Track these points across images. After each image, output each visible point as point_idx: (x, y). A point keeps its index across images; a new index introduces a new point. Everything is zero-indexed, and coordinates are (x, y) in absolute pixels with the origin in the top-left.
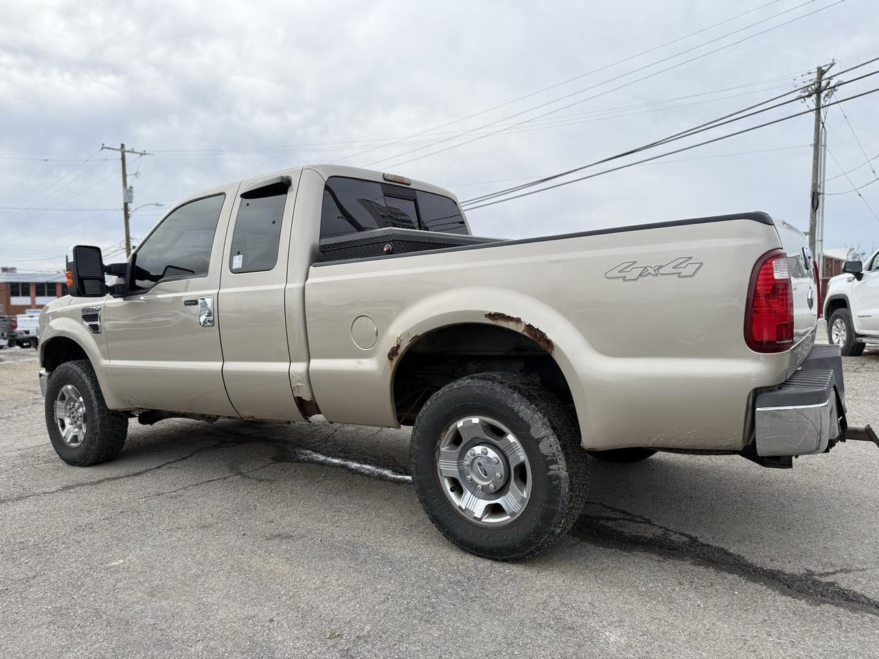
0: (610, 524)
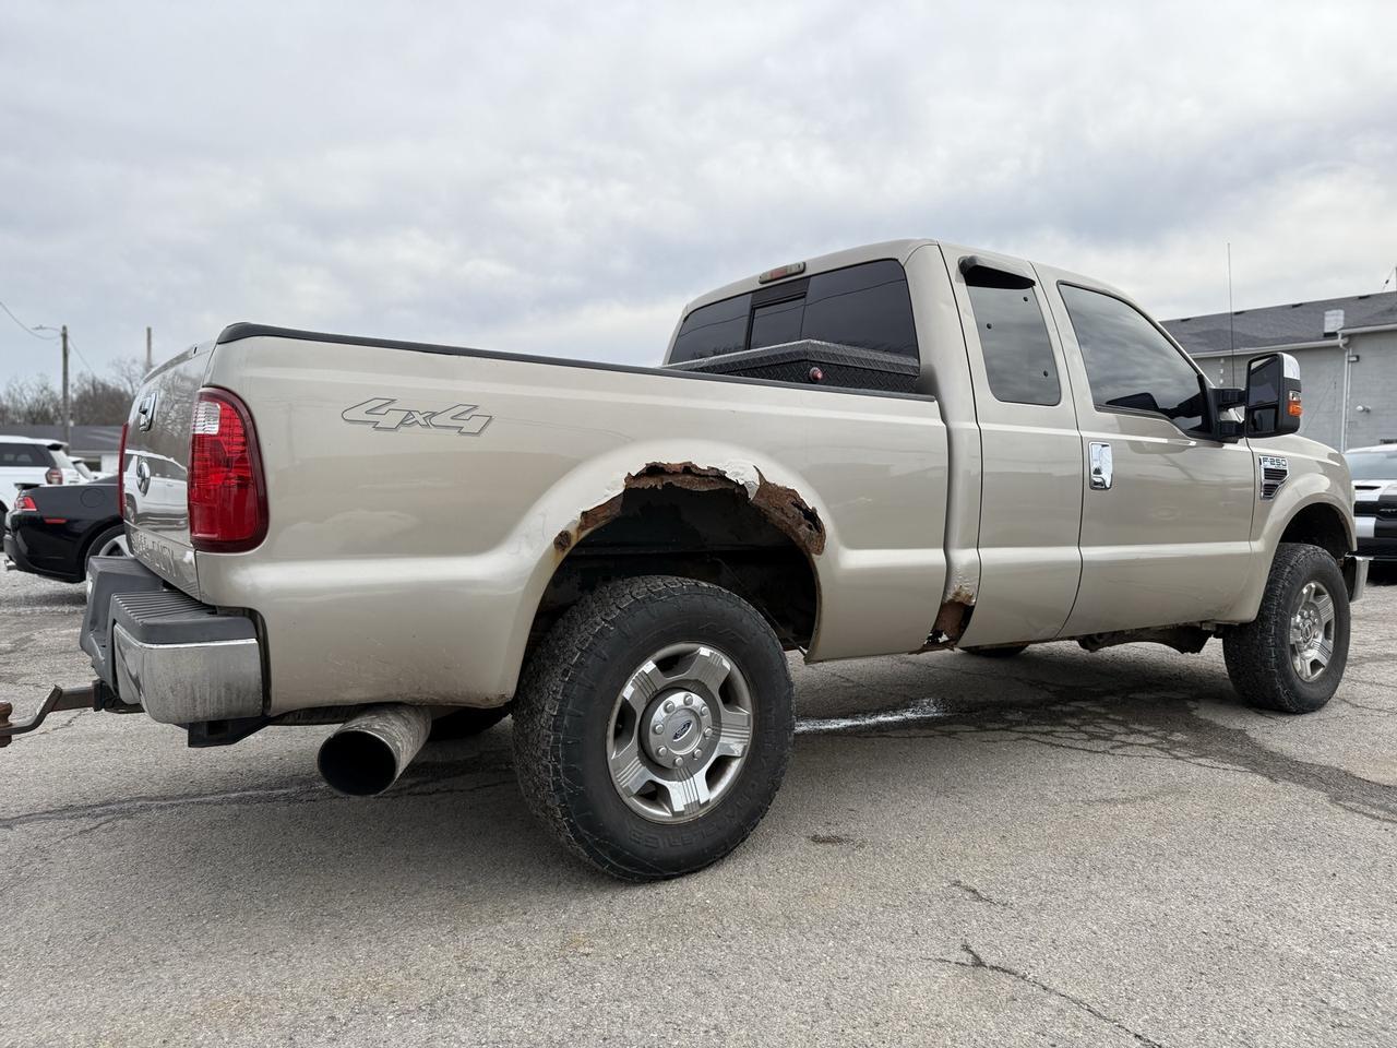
0: (413, 781)
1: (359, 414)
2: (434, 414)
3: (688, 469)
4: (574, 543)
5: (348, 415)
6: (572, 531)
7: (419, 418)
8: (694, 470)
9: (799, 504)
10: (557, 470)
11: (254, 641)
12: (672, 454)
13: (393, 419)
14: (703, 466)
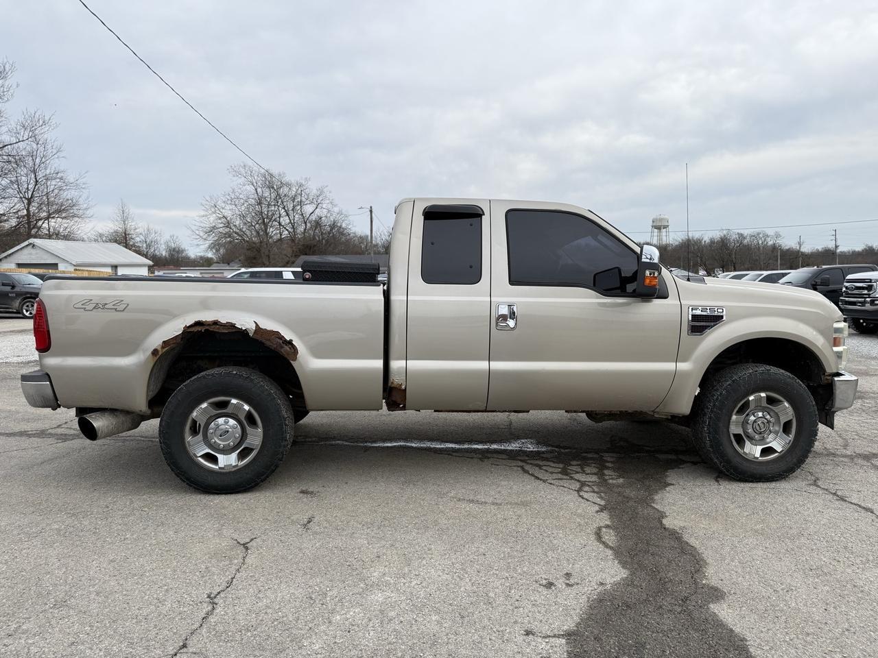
1: (79, 305)
2: (106, 304)
3: (216, 323)
4: (160, 353)
5: (76, 306)
6: (159, 349)
7: (100, 306)
8: (219, 323)
9: (282, 338)
10: (154, 326)
11: (48, 383)
12: (207, 317)
13: (91, 307)
14: (223, 321)
